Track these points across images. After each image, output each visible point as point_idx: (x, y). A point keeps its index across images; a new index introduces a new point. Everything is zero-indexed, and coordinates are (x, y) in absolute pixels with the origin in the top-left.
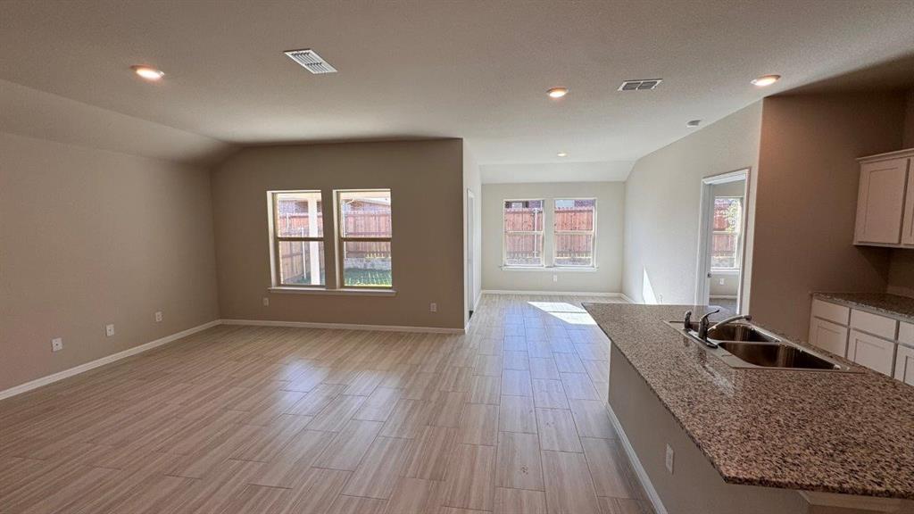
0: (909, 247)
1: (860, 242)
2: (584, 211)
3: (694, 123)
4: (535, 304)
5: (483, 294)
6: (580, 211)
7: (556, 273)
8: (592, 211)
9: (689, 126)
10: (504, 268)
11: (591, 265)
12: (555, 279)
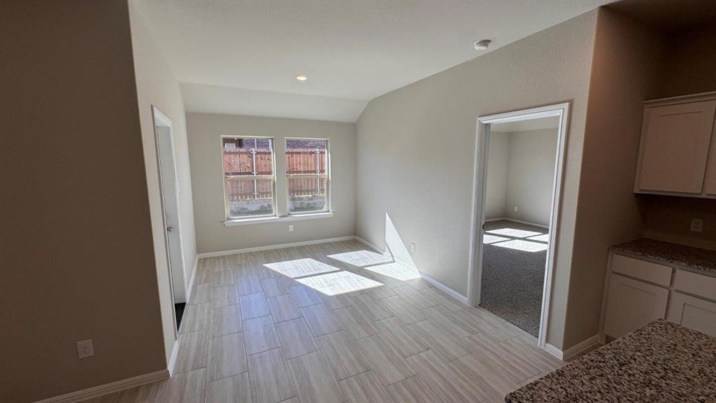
0: (710, 197)
1: (641, 190)
2: (299, 153)
3: (485, 43)
4: (274, 266)
5: (200, 260)
6: (297, 153)
7: (290, 223)
8: (324, 153)
9: (477, 48)
10: (227, 223)
11: (325, 209)
12: (291, 227)
